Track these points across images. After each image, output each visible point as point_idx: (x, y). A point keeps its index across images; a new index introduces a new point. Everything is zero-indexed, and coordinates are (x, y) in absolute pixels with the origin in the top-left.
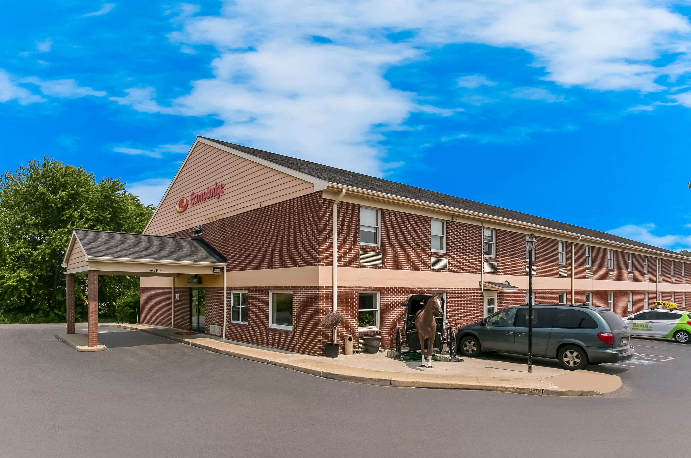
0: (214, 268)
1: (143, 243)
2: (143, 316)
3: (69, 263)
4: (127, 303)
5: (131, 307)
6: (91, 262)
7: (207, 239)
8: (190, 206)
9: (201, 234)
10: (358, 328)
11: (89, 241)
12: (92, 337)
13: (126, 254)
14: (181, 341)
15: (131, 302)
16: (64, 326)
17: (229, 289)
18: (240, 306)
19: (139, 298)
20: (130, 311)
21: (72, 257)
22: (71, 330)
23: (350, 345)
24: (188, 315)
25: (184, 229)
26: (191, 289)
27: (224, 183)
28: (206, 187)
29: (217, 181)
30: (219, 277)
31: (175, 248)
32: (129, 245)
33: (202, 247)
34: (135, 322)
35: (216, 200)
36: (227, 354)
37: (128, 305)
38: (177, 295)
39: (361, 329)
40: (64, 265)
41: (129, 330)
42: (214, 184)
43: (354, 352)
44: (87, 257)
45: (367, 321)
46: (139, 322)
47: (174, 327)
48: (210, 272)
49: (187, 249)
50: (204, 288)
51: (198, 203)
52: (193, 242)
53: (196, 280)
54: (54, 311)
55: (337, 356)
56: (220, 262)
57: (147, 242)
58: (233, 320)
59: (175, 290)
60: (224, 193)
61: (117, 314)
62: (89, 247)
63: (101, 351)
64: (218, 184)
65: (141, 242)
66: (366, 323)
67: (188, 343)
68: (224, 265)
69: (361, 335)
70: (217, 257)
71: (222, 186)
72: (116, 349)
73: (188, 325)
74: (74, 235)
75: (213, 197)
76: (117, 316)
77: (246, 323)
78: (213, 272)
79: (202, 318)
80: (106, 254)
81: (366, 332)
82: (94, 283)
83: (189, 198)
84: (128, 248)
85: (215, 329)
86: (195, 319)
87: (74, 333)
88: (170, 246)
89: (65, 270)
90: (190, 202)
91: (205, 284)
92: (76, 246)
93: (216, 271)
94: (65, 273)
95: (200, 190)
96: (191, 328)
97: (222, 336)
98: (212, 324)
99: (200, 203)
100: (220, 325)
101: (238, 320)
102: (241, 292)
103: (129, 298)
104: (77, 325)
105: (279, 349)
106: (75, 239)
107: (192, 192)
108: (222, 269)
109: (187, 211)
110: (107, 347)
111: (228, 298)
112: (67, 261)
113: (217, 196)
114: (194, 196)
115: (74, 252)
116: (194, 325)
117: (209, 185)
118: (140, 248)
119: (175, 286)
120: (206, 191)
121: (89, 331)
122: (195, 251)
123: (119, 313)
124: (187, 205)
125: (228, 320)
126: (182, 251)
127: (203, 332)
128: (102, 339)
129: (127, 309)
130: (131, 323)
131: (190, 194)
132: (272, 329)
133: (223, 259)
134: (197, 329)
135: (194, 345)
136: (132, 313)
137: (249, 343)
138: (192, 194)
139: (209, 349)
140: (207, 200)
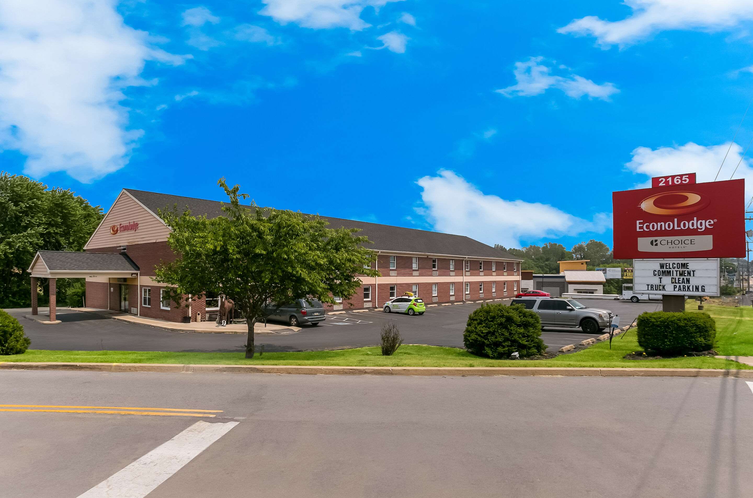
0: (132, 274)
1: (85, 259)
2: (88, 302)
3: (34, 270)
4: (76, 293)
5: (78, 296)
6: (51, 273)
7: (129, 255)
8: (119, 232)
9: (126, 251)
10: (205, 309)
11: (49, 259)
12: (52, 316)
13: (74, 268)
14: (111, 318)
15: (78, 292)
16: (30, 310)
17: (141, 286)
18: (147, 297)
19: (85, 289)
20: (77, 299)
21: (36, 267)
22: (35, 312)
23: (199, 317)
24: (118, 302)
25: (115, 245)
26: (120, 285)
27: (139, 222)
28: (128, 222)
29: (135, 220)
30: (136, 279)
31: (107, 262)
32: (76, 260)
33: (126, 259)
34: (82, 306)
35: (133, 232)
36: (134, 323)
37: (76, 295)
38: (111, 288)
39: (207, 309)
40: (29, 271)
41: (77, 312)
42: (133, 221)
43: (201, 321)
44: (49, 271)
45: (213, 305)
46: (85, 306)
47: (110, 309)
48: (130, 276)
49: (115, 262)
50: (128, 285)
51: (124, 231)
52: (121, 256)
53: (123, 280)
54: (9, 298)
55: (190, 322)
56: (136, 270)
57: (88, 258)
58: (144, 304)
59: (111, 285)
60: (138, 229)
61: (68, 301)
62: (50, 264)
63: (59, 324)
64: (135, 223)
65: (84, 258)
66: (212, 305)
67: (115, 319)
68: (139, 272)
69: (208, 312)
70: (135, 267)
71: (137, 224)
72: (68, 323)
73: (118, 308)
74: (38, 254)
75: (132, 230)
76: (68, 302)
77: (150, 306)
78: (132, 276)
79: (127, 303)
80: (61, 269)
81: (211, 311)
82: (53, 285)
83: (119, 226)
84: (75, 263)
85: (134, 310)
86: (123, 303)
87: (37, 315)
88: (103, 260)
89: (30, 274)
90: (119, 229)
91: (129, 283)
92: (39, 261)
93: (133, 275)
94: (30, 276)
95: (125, 223)
96: (121, 310)
97: (137, 315)
98: (132, 307)
99: (125, 231)
100: (136, 308)
101: (146, 305)
102: (148, 288)
103: (77, 289)
104: (39, 309)
105: (165, 320)
106: (38, 256)
107: (120, 223)
108: (137, 274)
109: (117, 234)
110: (62, 322)
111: (141, 291)
112: (32, 269)
113: (135, 230)
114: (121, 226)
115: (37, 264)
116: (123, 308)
117: (131, 221)
118: (83, 263)
119: (110, 283)
120: (128, 224)
121: (50, 312)
122: (120, 263)
123: (69, 300)
124: (117, 230)
125: (141, 304)
126: (111, 264)
127: (127, 312)
128: (58, 317)
129: (75, 297)
130: (79, 307)
131: (119, 224)
132: (162, 309)
133: (138, 268)
134: (124, 310)
135: (118, 319)
136: (79, 300)
137: (151, 317)
138: (120, 225)
139: (126, 321)
140: (129, 230)
